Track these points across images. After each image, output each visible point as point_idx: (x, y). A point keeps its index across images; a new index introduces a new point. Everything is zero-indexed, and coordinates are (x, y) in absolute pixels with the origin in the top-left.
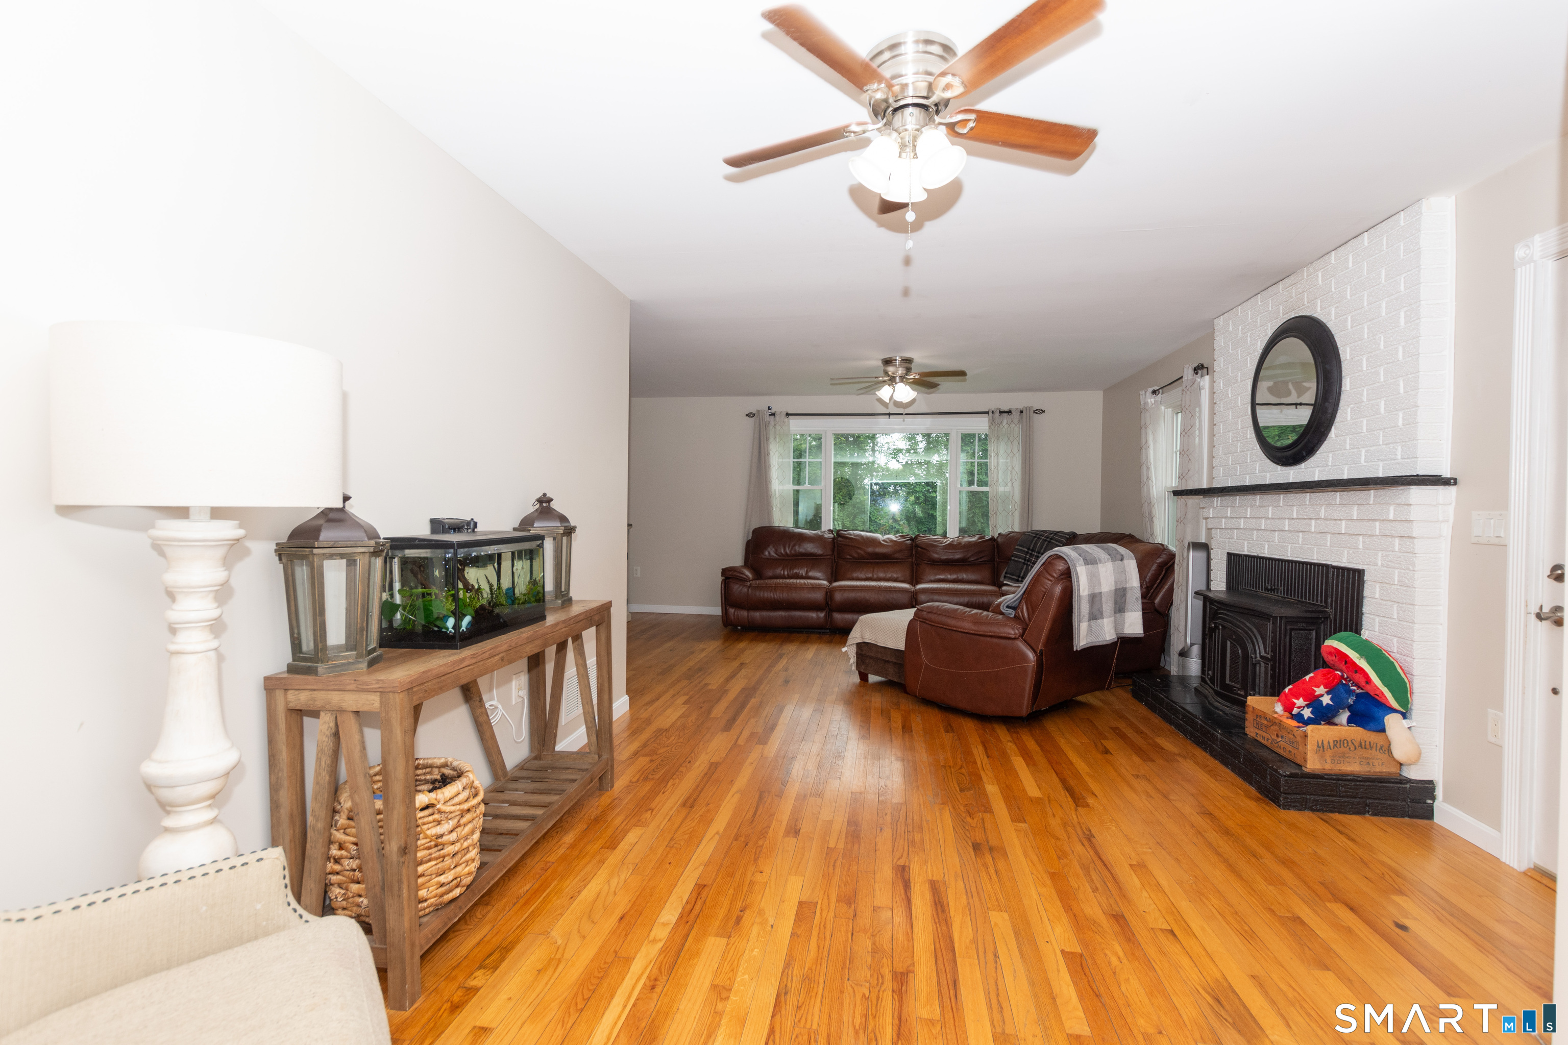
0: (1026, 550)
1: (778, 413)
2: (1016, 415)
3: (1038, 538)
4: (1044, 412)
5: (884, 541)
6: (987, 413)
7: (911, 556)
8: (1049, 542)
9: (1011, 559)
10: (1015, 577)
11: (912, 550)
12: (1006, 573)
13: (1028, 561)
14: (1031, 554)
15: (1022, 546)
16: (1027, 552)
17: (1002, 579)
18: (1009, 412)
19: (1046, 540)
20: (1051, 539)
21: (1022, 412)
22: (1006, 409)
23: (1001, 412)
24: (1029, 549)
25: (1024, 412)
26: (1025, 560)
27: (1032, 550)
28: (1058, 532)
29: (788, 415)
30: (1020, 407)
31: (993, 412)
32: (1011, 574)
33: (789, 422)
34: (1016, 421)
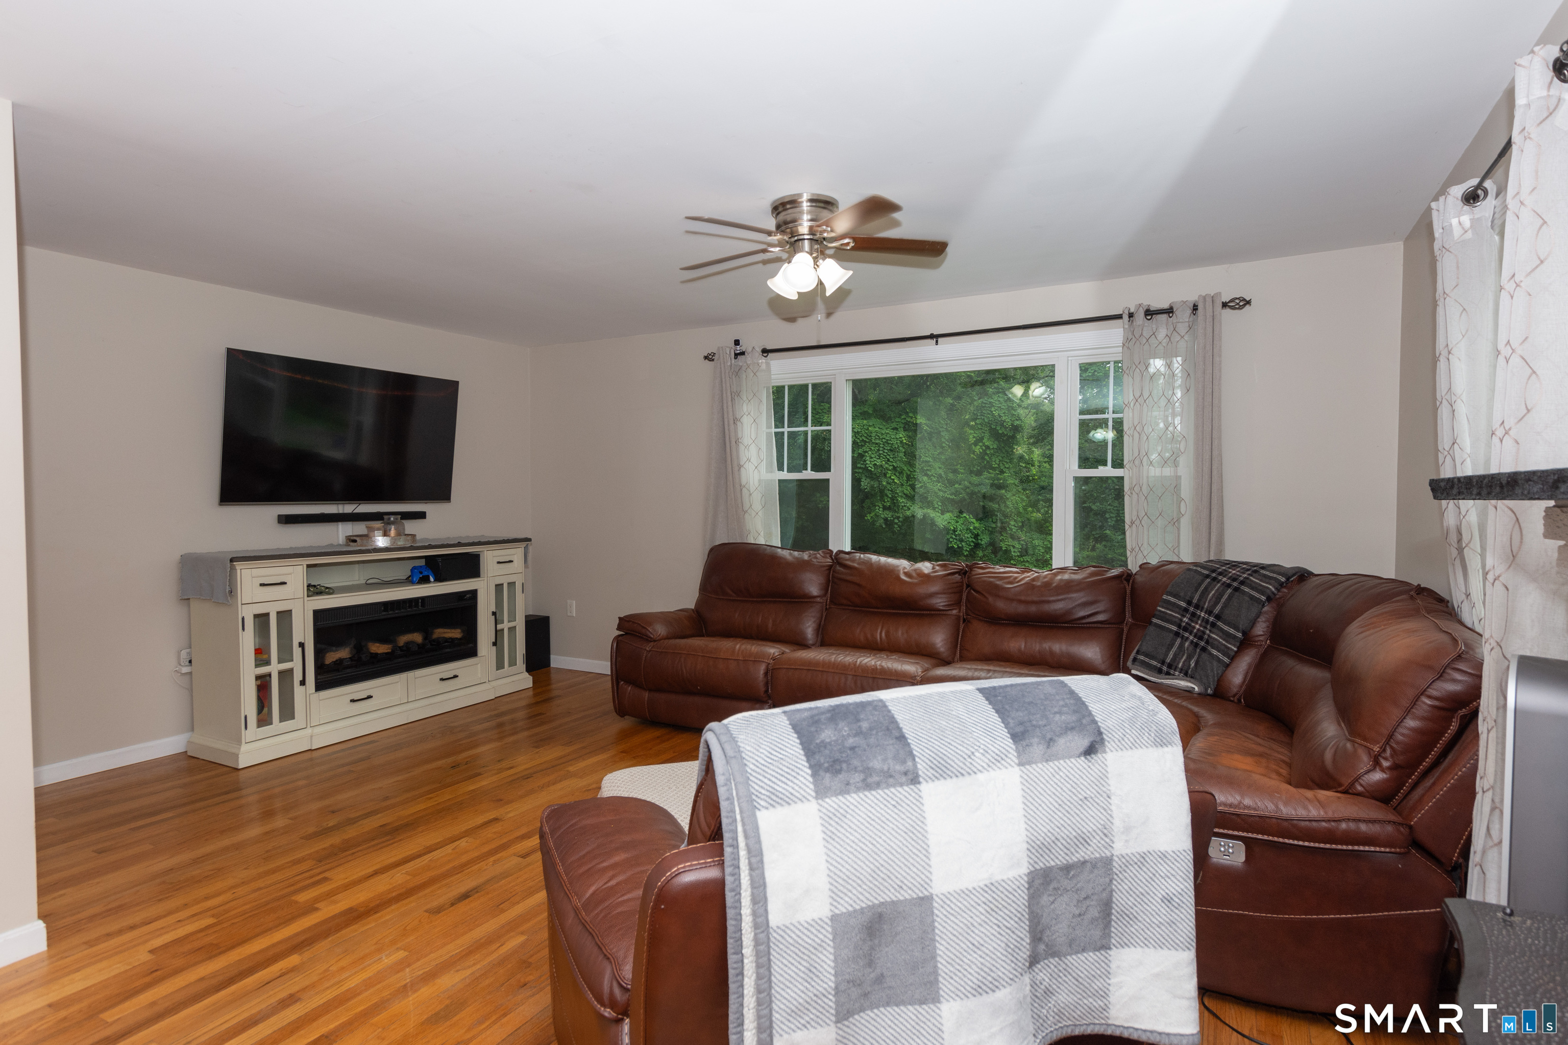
0: (1183, 604)
1: (750, 349)
2: (1183, 315)
3: (1214, 579)
4: (1248, 303)
5: (906, 574)
6: (1119, 317)
7: (958, 603)
8: (1236, 589)
9: (1150, 623)
10: (1154, 663)
11: (961, 592)
12: (1138, 652)
13: (1185, 629)
14: (1193, 615)
15: (1175, 596)
16: (1186, 610)
17: (1129, 664)
18: (1169, 311)
19: (1229, 586)
20: (1242, 583)
21: (1195, 308)
22: (1166, 306)
23: (1150, 313)
24: (1189, 603)
25: (1200, 307)
26: (1179, 626)
27: (1197, 607)
28: (1264, 567)
29: (765, 351)
30: (1192, 297)
31: (1131, 315)
32: (1147, 655)
33: (768, 365)
34: (1182, 328)
